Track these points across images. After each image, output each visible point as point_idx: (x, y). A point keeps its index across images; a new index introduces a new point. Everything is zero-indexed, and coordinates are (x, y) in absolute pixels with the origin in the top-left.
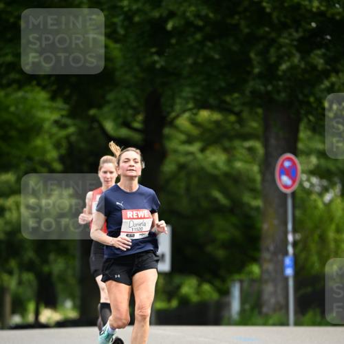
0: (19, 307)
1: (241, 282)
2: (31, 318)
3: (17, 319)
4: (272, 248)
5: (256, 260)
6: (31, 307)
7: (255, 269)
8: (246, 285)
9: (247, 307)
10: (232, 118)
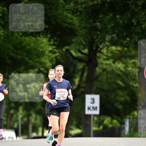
0: (35, 129)
1: (129, 118)
2: (40, 134)
3: (34, 135)
4: (142, 104)
5: (136, 109)
6: (40, 129)
7: (136, 113)
8: (131, 120)
9: (132, 129)
10: (126, 49)
